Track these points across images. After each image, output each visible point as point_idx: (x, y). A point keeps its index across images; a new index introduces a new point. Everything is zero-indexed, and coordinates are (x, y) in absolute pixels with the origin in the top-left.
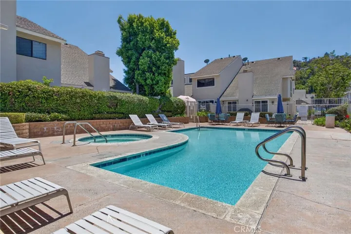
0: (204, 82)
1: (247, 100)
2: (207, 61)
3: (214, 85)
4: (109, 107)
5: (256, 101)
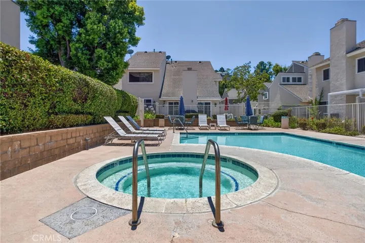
0: (138, 76)
1: (192, 101)
3: (152, 81)
4: (75, 100)
5: (199, 102)
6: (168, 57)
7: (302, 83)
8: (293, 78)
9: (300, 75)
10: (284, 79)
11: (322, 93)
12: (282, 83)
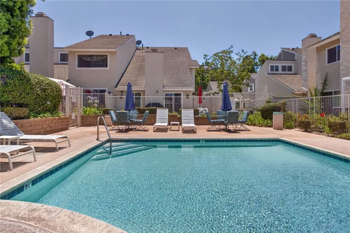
0: (90, 60)
1: (157, 91)
2: (90, 33)
3: (106, 66)
5: (167, 93)
6: (139, 42)
7: (293, 72)
8: (282, 67)
9: (290, 63)
10: (272, 67)
11: (325, 80)
12: (270, 72)
